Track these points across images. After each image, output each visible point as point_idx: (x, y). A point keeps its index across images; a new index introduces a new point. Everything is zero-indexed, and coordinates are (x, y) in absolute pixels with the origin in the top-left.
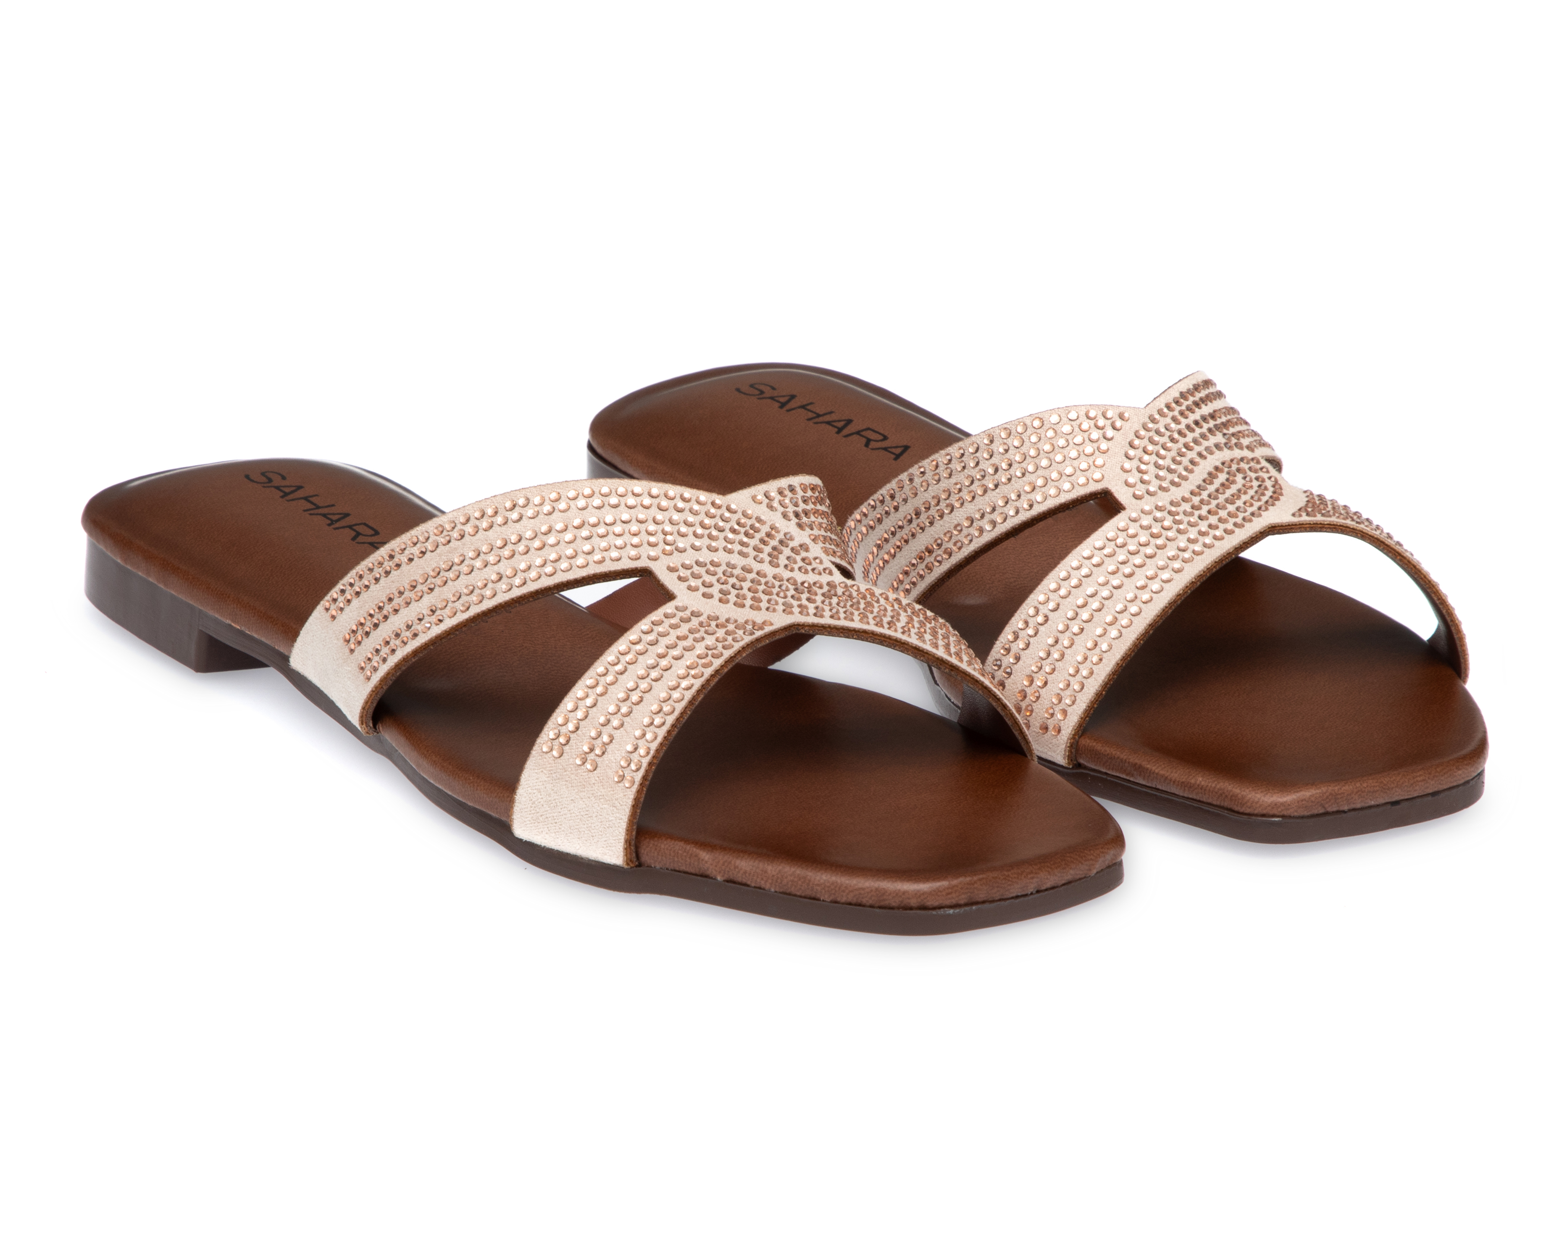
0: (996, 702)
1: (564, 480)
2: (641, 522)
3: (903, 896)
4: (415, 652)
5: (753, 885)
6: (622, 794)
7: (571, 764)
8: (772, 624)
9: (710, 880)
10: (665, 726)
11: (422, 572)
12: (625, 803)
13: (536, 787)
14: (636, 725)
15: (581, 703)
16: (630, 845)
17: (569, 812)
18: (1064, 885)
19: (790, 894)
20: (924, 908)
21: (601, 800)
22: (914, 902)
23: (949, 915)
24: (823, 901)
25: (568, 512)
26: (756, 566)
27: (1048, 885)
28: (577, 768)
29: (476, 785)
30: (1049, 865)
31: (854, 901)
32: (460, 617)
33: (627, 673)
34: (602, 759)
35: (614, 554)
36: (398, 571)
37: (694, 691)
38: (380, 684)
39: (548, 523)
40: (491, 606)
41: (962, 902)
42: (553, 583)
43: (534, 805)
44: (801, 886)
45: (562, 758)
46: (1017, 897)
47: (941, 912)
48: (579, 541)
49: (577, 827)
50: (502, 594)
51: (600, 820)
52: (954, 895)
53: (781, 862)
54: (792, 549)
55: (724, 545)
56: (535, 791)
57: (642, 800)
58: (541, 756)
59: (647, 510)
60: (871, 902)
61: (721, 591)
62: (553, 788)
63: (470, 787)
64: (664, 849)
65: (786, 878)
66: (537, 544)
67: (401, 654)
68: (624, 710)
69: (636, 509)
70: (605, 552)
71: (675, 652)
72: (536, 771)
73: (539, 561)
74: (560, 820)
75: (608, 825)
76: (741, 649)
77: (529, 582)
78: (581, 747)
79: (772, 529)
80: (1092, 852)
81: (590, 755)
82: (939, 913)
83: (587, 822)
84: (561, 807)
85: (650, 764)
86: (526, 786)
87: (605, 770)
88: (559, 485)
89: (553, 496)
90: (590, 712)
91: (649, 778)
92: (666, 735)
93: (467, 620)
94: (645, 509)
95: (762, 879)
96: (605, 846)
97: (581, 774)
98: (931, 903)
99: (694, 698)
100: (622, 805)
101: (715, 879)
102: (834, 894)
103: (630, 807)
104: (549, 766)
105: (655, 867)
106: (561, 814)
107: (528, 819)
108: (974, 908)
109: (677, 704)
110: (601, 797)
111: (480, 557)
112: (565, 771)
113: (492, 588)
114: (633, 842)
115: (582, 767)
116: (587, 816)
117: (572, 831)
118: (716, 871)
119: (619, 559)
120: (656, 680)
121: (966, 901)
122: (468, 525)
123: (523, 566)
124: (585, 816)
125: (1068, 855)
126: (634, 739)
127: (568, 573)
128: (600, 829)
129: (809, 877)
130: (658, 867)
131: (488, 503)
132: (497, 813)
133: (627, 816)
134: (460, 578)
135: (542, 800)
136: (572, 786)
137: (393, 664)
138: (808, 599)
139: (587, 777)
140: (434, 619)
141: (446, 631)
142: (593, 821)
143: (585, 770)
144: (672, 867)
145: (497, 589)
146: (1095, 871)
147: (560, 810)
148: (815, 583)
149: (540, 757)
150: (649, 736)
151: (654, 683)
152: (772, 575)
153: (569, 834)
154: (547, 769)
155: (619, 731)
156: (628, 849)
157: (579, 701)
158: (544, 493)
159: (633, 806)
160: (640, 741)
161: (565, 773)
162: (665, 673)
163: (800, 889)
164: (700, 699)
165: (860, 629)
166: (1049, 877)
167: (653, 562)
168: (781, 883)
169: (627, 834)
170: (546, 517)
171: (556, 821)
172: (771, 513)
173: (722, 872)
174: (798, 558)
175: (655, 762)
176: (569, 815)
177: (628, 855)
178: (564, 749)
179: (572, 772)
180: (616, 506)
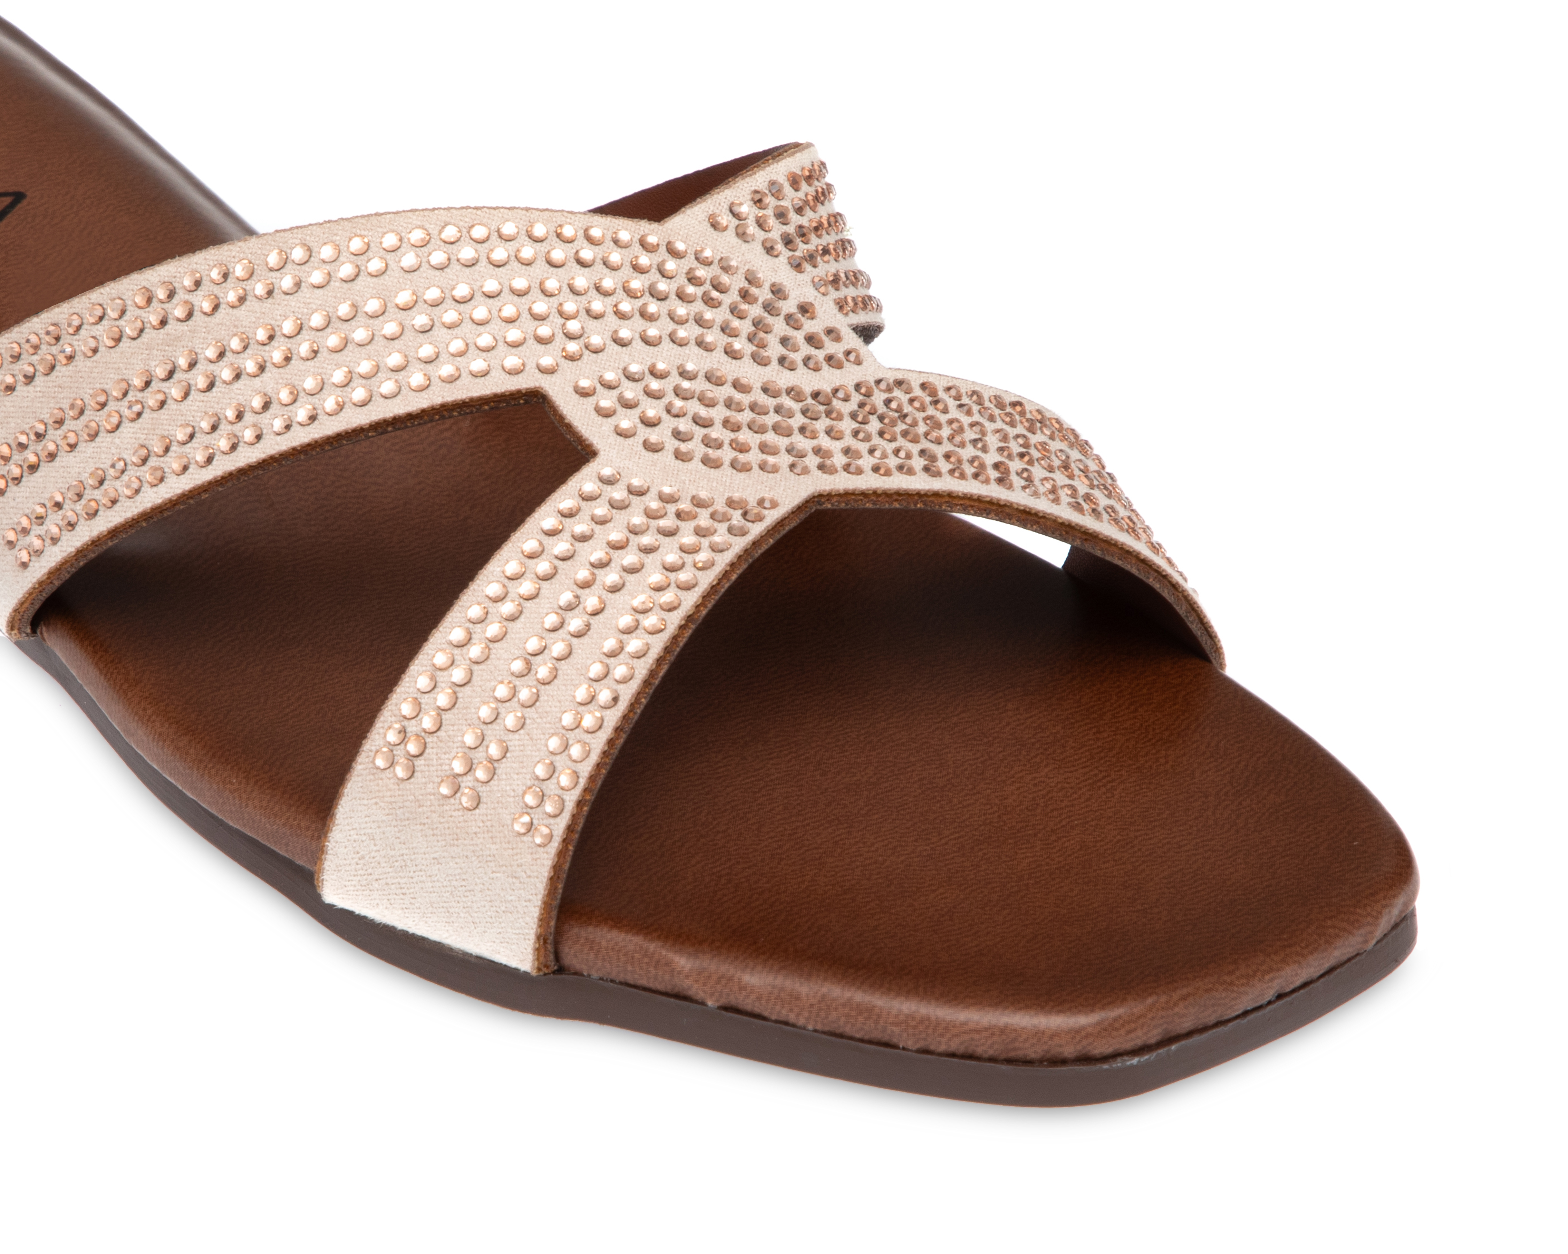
0: (1160, 581)
1: (373, 212)
2: (521, 294)
3: (1050, 1043)
4: (113, 531)
5: (774, 1017)
6: (529, 856)
7: (430, 794)
8: (774, 505)
9: (693, 1006)
10: (602, 730)
11: (117, 377)
12: (535, 874)
13: (367, 831)
14: (548, 725)
15: (441, 676)
16: (545, 942)
17: (429, 879)
18: (1322, 976)
19: (841, 1036)
20: (1086, 1059)
21: (489, 864)
22: (1069, 1051)
23: (1132, 1066)
24: (904, 1049)
25: (386, 277)
26: (730, 369)
27: (1298, 983)
28: (441, 802)
29: (244, 796)
30: (1299, 949)
31: (962, 1050)
32: (197, 476)
33: (522, 619)
34: (488, 789)
35: (478, 365)
36: (70, 368)
37: (651, 661)
38: (48, 578)
39: (349, 299)
40: (255, 460)
41: (1153, 1041)
42: (368, 422)
43: (361, 862)
44: (864, 1024)
45: (412, 780)
46: (1246, 1013)
47: (1118, 1064)
48: (409, 334)
49: (445, 905)
50: (272, 437)
51: (488, 898)
52: (1139, 1033)
53: (825, 979)
54: (789, 318)
55: (670, 330)
56: (364, 838)
57: (566, 866)
58: (373, 774)
59: (528, 268)
60: (991, 1052)
61: (677, 434)
62: (398, 835)
63: (234, 798)
64: (607, 949)
65: (836, 1009)
66: (333, 341)
67: (88, 534)
68: (524, 694)
69: (507, 267)
70: (459, 359)
71: (611, 577)
72: (365, 802)
73: (338, 376)
74: (412, 890)
75: (503, 908)
76: (728, 568)
77: (322, 417)
78: (447, 762)
79: (750, 282)
80: (1369, 909)
81: (465, 778)
82: (1114, 1066)
83: (464, 899)
84: (414, 868)
85: (580, 804)
86: (348, 828)
87: (494, 809)
88: (363, 221)
89: (356, 244)
90: (460, 695)
91: (579, 828)
92: (606, 748)
93: (210, 483)
94: (524, 267)
95: (791, 1010)
96: (498, 941)
97: (450, 813)
98: (1101, 1048)
99: (652, 674)
100: (529, 877)
101: (703, 1003)
102: (925, 1039)
103: (545, 880)
104: (389, 793)
105: (589, 976)
106: (414, 880)
107: (353, 883)
108: (1173, 1047)
109: (622, 686)
110: (489, 858)
111: (225, 359)
112: (420, 806)
113: (255, 425)
114: (551, 938)
115: (452, 800)
116: (464, 888)
117: (435, 910)
118: (705, 992)
119: (485, 374)
120: (579, 635)
121: (1159, 1038)
122: (198, 292)
123: (309, 384)
124: (460, 889)
125: (1329, 923)
126: (547, 753)
127: (394, 400)
128: (489, 913)
129: (877, 1010)
130: (595, 975)
131: (234, 254)
132: (287, 851)
133: (540, 897)
134: (190, 398)
135: (376, 854)
136: (433, 835)
137: (73, 550)
138: (829, 432)
139: (461, 819)
140: (146, 473)
141: (170, 501)
142: (474, 899)
143: (457, 807)
144: (621, 977)
145: (263, 426)
146: (1374, 942)
147: (412, 874)
148: (836, 391)
149: (372, 777)
150: (576, 751)
151: (575, 641)
152: (759, 385)
153: (429, 915)
154: (386, 799)
155: (516, 736)
156: (543, 950)
157: (439, 673)
158: (338, 238)
159: (551, 879)
160: (558, 758)
161: (420, 810)
162: (594, 621)
163: (862, 1029)
164: (661, 674)
165: (928, 491)
166: (1299, 972)
167: (548, 377)
168: (827, 1018)
169: (540, 926)
170: (345, 285)
171: (404, 891)
172: (745, 246)
173: (717, 994)
174: (799, 337)
175: (588, 797)
176: (430, 885)
177: (542, 959)
178: (416, 763)
179: (433, 808)
180: (471, 264)
